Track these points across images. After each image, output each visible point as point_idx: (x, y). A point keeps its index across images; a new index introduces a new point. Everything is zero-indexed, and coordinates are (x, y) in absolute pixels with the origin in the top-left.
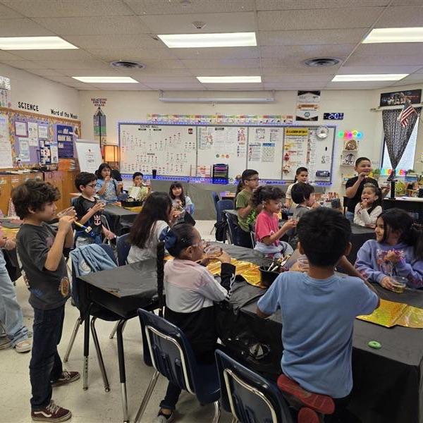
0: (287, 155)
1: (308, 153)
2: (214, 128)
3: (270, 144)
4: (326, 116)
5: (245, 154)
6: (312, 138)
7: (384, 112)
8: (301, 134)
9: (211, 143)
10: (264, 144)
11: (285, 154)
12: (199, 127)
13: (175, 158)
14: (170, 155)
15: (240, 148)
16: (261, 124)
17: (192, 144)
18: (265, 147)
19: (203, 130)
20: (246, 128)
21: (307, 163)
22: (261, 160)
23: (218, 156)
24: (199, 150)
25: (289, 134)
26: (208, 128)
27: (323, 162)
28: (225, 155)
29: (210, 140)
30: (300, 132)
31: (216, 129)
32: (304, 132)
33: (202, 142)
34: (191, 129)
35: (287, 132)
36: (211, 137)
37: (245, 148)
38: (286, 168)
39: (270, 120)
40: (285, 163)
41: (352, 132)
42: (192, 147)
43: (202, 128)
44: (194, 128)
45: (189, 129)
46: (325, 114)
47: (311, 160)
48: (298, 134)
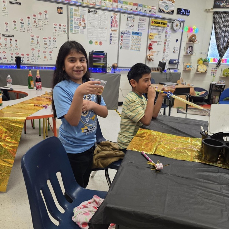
0: (150, 44)
1: (165, 43)
2: (87, 9)
3: (138, 33)
4: (179, 11)
5: (117, 41)
6: (169, 30)
7: (215, 13)
8: (162, 25)
9: (84, 27)
10: (134, 33)
11: (149, 44)
12: (70, 7)
13: (42, 42)
14: (35, 39)
15: (112, 35)
16: (131, 12)
17: (62, 27)
18: (134, 36)
19: (75, 10)
20: (119, 14)
21: (164, 52)
22: (130, 48)
23: (91, 42)
24: (70, 34)
25: (154, 24)
26: (80, 8)
27: (174, 52)
28: (99, 42)
29: (82, 24)
30: (162, 23)
31: (89, 12)
32: (164, 24)
33: (74, 25)
34: (61, 8)
35: (153, 22)
36: (84, 20)
37: (117, 35)
38: (151, 57)
39: (139, 8)
40: (149, 53)
41: (193, 28)
42: (62, 29)
43: (74, 8)
44: (64, 7)
45: (58, 8)
46: (178, 9)
47: (166, 50)
48: (160, 25)
